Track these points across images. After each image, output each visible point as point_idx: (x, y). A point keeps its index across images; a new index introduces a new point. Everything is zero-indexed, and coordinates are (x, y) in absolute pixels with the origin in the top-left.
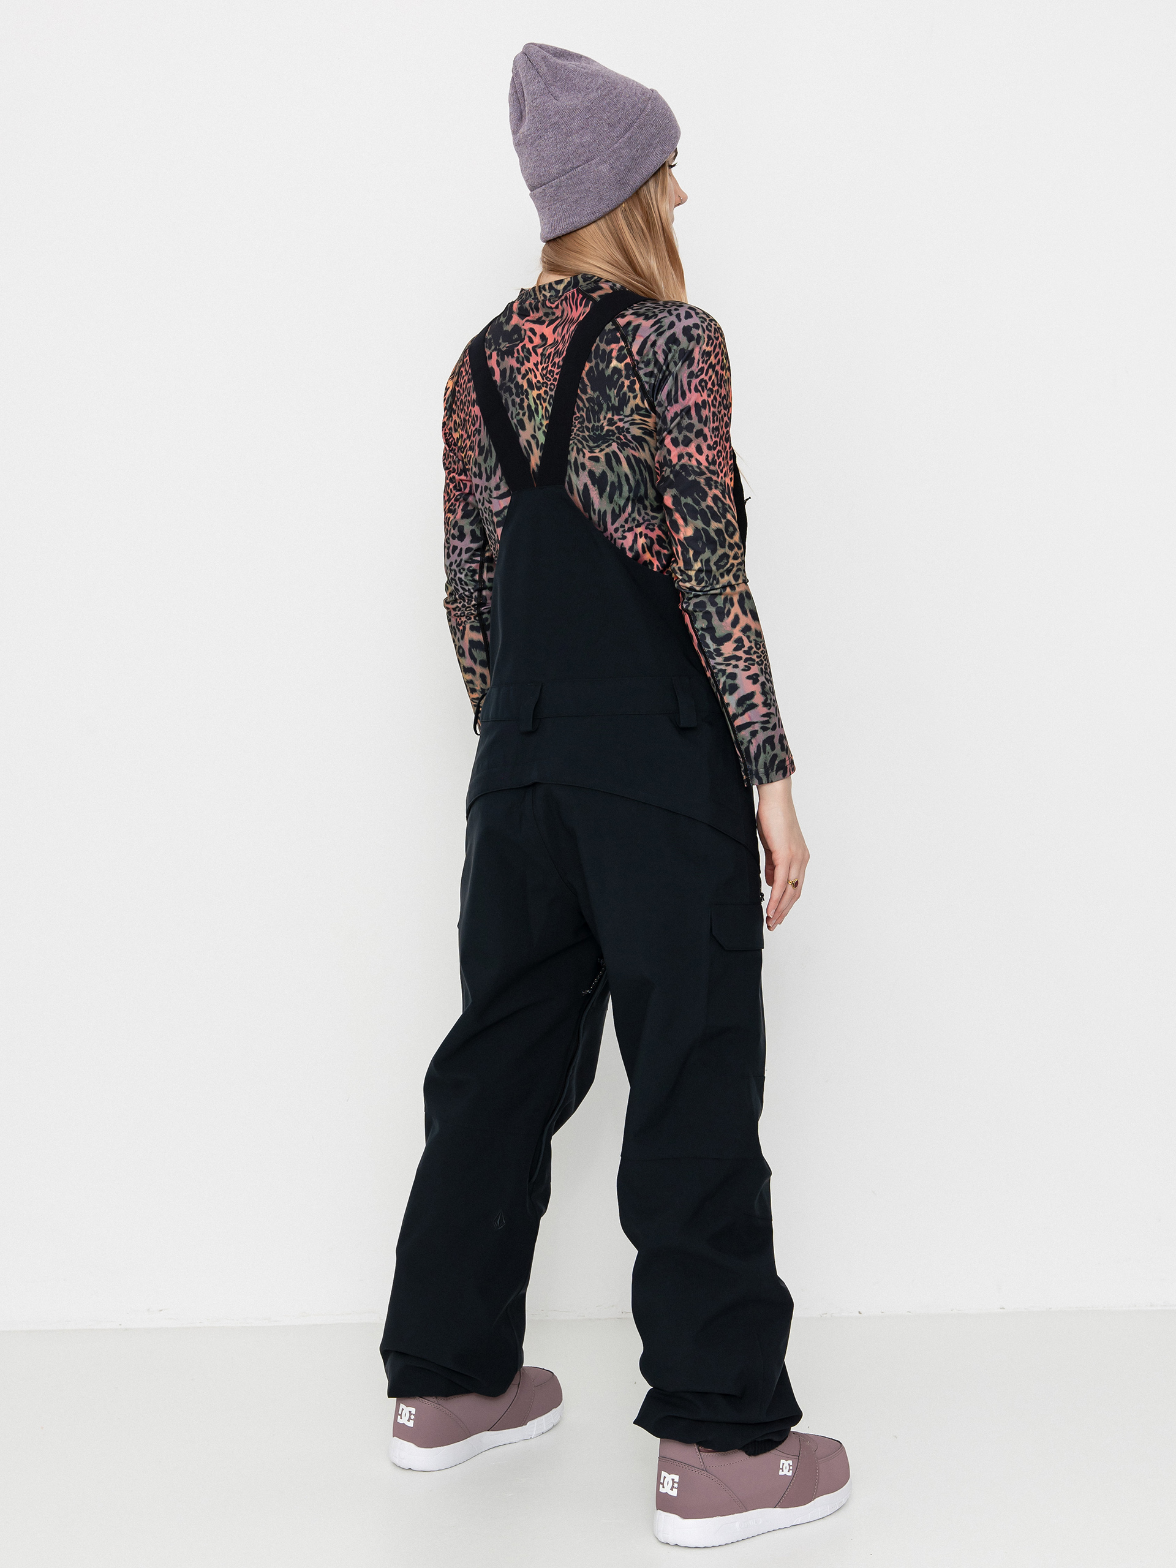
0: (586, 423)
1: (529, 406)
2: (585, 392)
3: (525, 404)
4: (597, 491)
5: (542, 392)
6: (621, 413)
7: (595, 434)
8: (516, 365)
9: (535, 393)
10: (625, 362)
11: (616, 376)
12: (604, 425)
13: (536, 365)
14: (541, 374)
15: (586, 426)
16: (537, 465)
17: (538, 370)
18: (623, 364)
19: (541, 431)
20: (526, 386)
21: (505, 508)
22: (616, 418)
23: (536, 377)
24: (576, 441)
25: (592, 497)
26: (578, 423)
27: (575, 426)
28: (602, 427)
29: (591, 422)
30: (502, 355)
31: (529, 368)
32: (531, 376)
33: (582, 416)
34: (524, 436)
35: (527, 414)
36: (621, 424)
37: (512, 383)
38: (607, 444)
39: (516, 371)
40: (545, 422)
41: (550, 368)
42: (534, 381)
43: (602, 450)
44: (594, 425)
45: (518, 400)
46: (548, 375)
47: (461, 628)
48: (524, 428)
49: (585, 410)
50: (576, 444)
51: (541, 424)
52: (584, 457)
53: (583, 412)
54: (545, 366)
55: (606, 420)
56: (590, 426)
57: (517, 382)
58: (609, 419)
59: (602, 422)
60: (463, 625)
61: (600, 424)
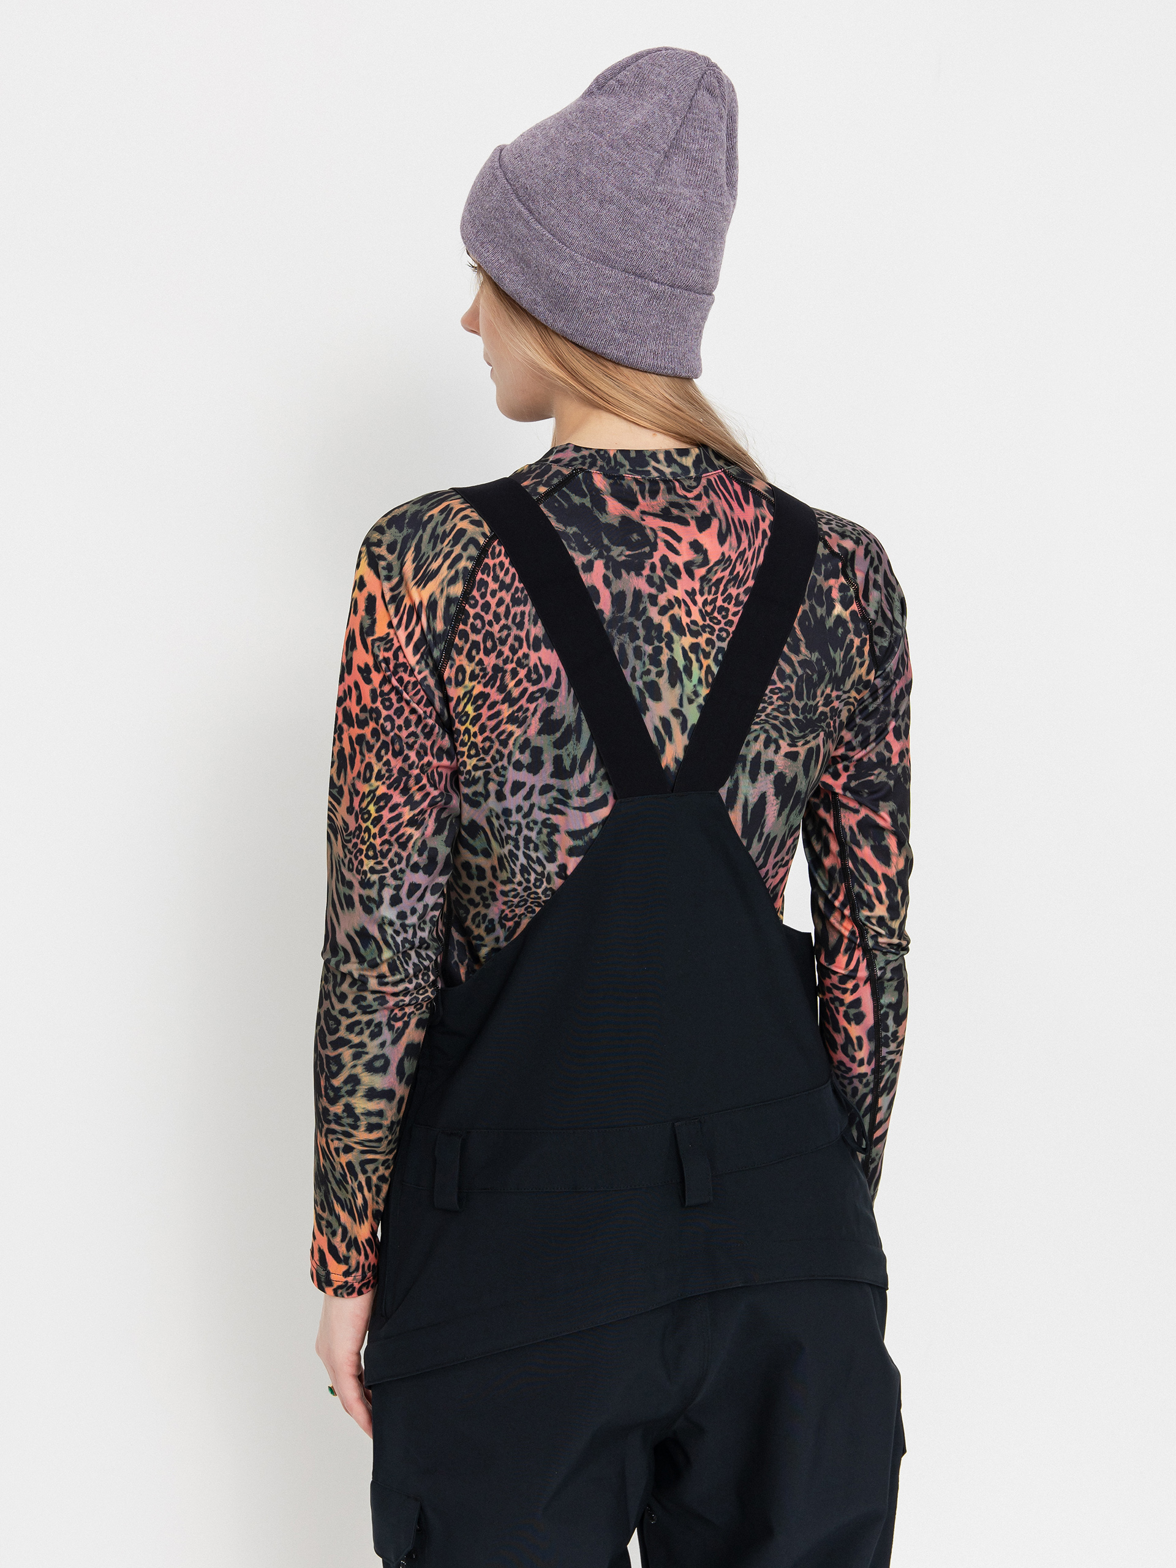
0: (794, 700)
1: (672, 662)
2: (797, 652)
3: (664, 657)
4: (778, 806)
5: (702, 640)
6: (842, 687)
7: (805, 718)
8: (646, 589)
9: (687, 641)
10: (850, 609)
11: (840, 630)
12: (819, 704)
13: (691, 594)
14: (700, 611)
15: (794, 706)
16: (676, 760)
17: (695, 603)
18: (848, 612)
19: (695, 705)
20: (667, 627)
21: (593, 826)
22: (834, 694)
23: (689, 613)
24: (767, 727)
25: (766, 813)
26: (778, 698)
27: (771, 703)
28: (816, 707)
29: (803, 700)
30: (616, 568)
31: (677, 599)
32: (679, 612)
33: (788, 688)
34: (655, 714)
35: (666, 675)
36: (836, 704)
37: (638, 619)
38: (814, 735)
39: (646, 599)
40: (704, 691)
41: (719, 603)
42: (685, 620)
43: (807, 742)
44: (806, 704)
45: (648, 649)
46: (716, 614)
47: (399, 1024)
48: (657, 696)
49: (795, 679)
50: (766, 731)
51: (696, 694)
52: (776, 752)
53: (792, 681)
54: (710, 598)
55: (823, 698)
56: (800, 705)
57: (650, 620)
58: (827, 695)
59: (818, 699)
60: (406, 1019)
61: (814, 703)
